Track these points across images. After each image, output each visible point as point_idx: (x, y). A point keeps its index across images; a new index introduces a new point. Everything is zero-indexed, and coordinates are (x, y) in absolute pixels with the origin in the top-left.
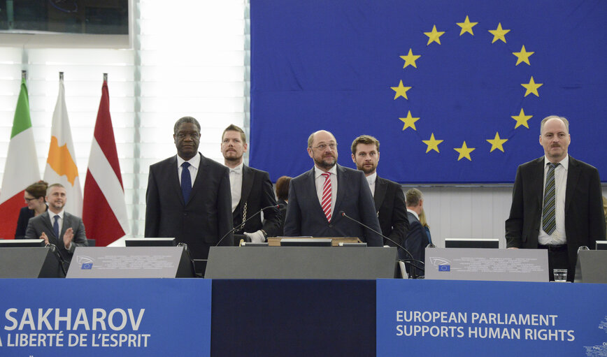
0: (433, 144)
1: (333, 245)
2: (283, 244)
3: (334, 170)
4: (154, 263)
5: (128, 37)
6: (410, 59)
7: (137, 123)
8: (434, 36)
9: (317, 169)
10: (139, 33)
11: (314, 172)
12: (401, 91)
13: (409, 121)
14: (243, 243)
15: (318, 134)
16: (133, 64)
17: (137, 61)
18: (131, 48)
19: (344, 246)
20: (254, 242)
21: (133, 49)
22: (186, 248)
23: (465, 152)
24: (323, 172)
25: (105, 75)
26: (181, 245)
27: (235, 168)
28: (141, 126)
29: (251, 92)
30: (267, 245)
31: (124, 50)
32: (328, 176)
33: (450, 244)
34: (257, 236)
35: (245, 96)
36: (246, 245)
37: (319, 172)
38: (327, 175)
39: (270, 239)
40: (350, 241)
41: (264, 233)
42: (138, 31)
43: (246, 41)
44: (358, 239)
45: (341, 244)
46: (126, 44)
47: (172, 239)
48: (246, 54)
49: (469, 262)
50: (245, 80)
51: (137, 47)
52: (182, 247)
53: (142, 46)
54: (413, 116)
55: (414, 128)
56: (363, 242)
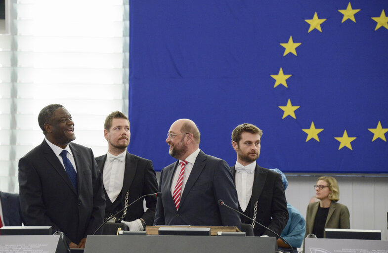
0: (313, 133)
1: (212, 234)
2: (161, 233)
4: (29, 252)
5: (4, 24)
6: (290, 47)
7: (14, 109)
8: (315, 23)
10: (16, 18)
12: (281, 79)
13: (289, 110)
14: (120, 231)
16: (9, 50)
17: (14, 47)
18: (8, 33)
19: (223, 235)
20: (131, 231)
21: (9, 34)
22: (63, 237)
23: (345, 141)
26: (58, 234)
27: (119, 155)
28: (18, 113)
29: (130, 80)
30: (145, 234)
31: (1, 35)
33: (330, 235)
34: (136, 225)
35: (124, 83)
36: (124, 234)
39: (148, 228)
40: (228, 230)
41: (142, 222)
42: (14, 15)
43: (125, 28)
44: (237, 228)
45: (220, 233)
46: (3, 28)
48: (125, 40)
50: (124, 67)
51: (14, 32)
52: (59, 236)
53: (19, 32)
54: (293, 104)
55: (294, 116)
56: (242, 231)
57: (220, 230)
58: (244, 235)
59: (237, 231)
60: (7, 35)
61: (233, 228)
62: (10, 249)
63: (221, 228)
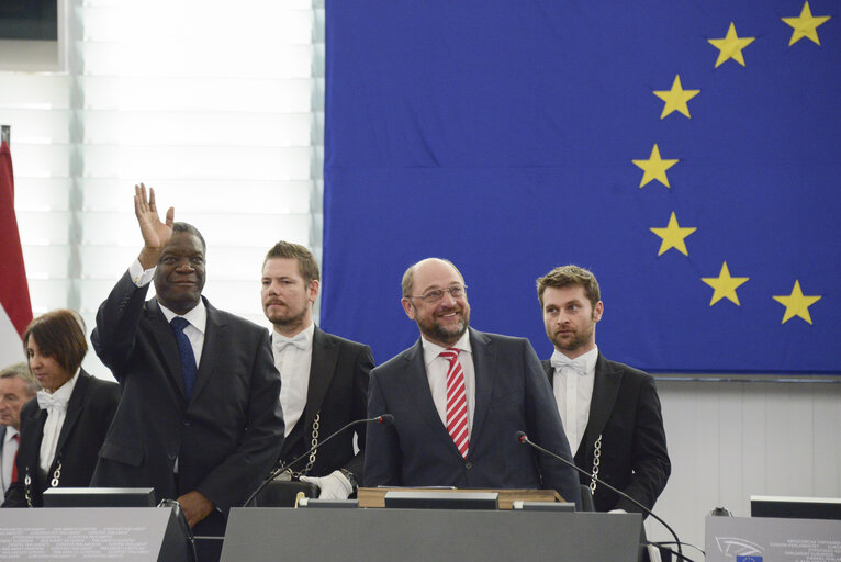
0: (725, 286)
1: (501, 506)
2: (391, 503)
3: (464, 343)
4: (106, 544)
5: (56, 49)
6: (676, 99)
7: (76, 235)
8: (731, 46)
9: (426, 344)
10: (81, 38)
11: (421, 350)
12: (655, 168)
13: (673, 236)
14: (302, 500)
15: (424, 267)
16: (66, 106)
17: (77, 99)
18: (63, 70)
19: (525, 508)
21: (67, 73)
22: (177, 512)
23: (795, 304)
24: (442, 350)
25: (6, 128)
26: (167, 505)
27: (296, 337)
28: (84, 242)
29: (326, 170)
30: (356, 506)
31: (48, 74)
32: (456, 357)
33: (761, 509)
34: (334, 486)
35: (313, 177)
36: (310, 505)
37: (432, 350)
38: (451, 356)
39: (362, 492)
40: (538, 497)
42: (78, 32)
43: (316, 58)
44: (557, 494)
45: (519, 504)
46: (53, 60)
47: (148, 491)
48: (316, 85)
49: (806, 550)
50: (313, 143)
51: (77, 68)
52: (170, 509)
53: (87, 68)
54: (682, 224)
55: (683, 249)
56: (567, 501)
57: (519, 499)
58: (571, 509)
59: (557, 500)
60: (61, 73)
61: (548, 494)
62: (65, 537)
63: (522, 494)
